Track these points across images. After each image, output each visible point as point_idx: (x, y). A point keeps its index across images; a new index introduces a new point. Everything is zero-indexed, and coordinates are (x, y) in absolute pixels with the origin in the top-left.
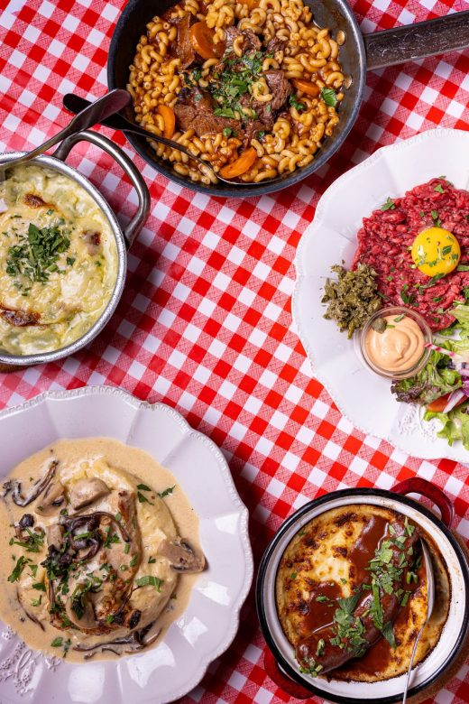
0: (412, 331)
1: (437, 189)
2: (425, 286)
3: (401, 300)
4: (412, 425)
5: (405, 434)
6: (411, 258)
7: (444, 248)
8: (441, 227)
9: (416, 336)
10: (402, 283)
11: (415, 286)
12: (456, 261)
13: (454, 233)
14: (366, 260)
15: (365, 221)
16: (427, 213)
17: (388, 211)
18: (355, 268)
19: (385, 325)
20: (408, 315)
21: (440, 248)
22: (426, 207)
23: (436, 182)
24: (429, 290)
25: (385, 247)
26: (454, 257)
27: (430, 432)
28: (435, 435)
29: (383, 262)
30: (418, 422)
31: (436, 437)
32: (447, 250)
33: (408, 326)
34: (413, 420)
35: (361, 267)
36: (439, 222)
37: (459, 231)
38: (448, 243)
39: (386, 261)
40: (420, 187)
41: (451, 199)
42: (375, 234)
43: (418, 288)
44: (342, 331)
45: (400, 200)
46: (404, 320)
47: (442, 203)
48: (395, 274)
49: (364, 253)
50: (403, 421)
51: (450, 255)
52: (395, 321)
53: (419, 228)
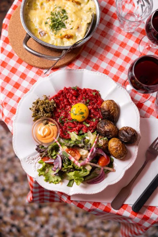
0: (53, 131)
1: (93, 93)
2: (69, 121)
3: (58, 121)
4: (32, 161)
5: (28, 162)
6: (71, 109)
7: (82, 112)
8: (87, 106)
9: (54, 134)
10: (63, 115)
11: (66, 119)
12: (83, 119)
13: (90, 111)
14: (55, 100)
15: (65, 88)
16: (86, 99)
17: (73, 90)
18: (50, 100)
19: (47, 123)
20: (57, 126)
21: (80, 111)
22: (87, 97)
23: (95, 91)
24: (69, 123)
25: (65, 100)
26: (83, 117)
27: (37, 167)
28: (37, 169)
29: (61, 105)
30: (35, 162)
31: (37, 170)
32: (82, 113)
33: (54, 129)
34: (34, 160)
35: (52, 101)
36: (88, 104)
37: (92, 111)
38: (84, 112)
39: (62, 105)
40: (89, 89)
41: (97, 100)
42: (65, 94)
43: (66, 120)
44: (33, 117)
45: (80, 89)
46: (54, 126)
47: (93, 99)
48: (62, 111)
49: (56, 97)
50: (31, 158)
51: (82, 115)
52: (51, 125)
53: (80, 101)
